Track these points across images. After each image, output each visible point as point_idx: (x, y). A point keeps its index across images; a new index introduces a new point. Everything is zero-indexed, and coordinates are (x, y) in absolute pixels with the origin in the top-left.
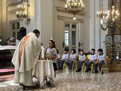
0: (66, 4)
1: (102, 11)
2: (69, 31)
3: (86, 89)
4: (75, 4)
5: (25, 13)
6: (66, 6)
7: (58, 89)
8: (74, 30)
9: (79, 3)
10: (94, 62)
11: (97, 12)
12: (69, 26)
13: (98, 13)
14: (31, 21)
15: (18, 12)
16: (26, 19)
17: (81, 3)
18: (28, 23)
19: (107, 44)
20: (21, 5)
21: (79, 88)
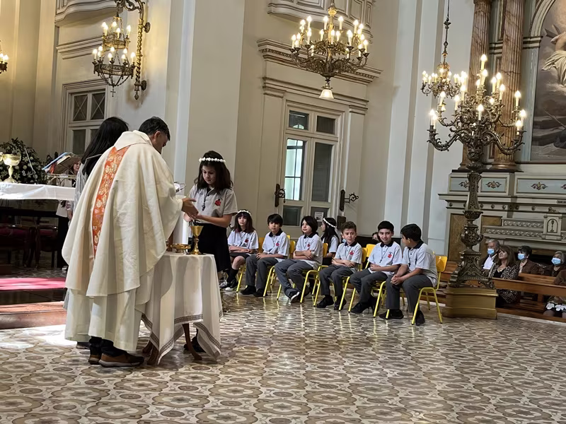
0: (297, 30)
1: (442, 70)
2: (304, 143)
3: (339, 378)
4: (334, 35)
5: (130, 55)
6: (296, 41)
7: (228, 373)
8: (324, 138)
9: (350, 34)
10: (388, 273)
11: (424, 73)
12: (304, 120)
13: (425, 80)
14: (152, 89)
15: (101, 48)
16: (133, 81)
17: (360, 32)
18: (137, 98)
19: (455, 205)
20: (114, 24)
21: (314, 376)
